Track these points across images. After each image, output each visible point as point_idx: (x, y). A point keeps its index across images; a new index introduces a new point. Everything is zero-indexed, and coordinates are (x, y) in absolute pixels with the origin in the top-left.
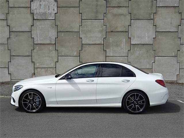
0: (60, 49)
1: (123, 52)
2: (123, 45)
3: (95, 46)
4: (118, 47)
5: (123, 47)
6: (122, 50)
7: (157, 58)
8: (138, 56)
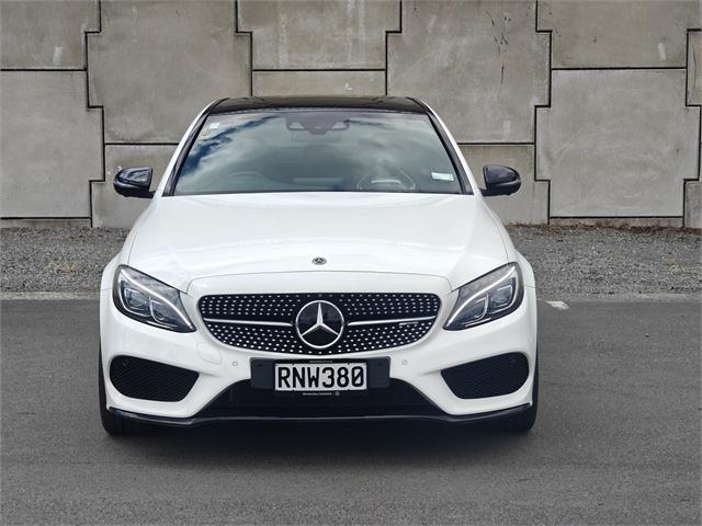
1: (355, 41)
2: (356, 3)
4: (322, 11)
5: (355, 12)
6: (350, 31)
7: (560, 77)
8: (448, 69)
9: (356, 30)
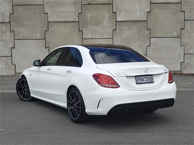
0: (18, 29)
1: (106, 32)
2: (106, 23)
3: (67, 24)
4: (98, 25)
5: (106, 25)
6: (105, 30)
7: (152, 40)
8: (127, 38)
9: (106, 30)
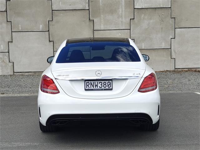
1: (122, 22)
2: (122, 11)
3: (74, 12)
4: (112, 14)
5: (122, 14)
6: (120, 19)
7: (177, 30)
8: (147, 29)
9: (122, 19)
